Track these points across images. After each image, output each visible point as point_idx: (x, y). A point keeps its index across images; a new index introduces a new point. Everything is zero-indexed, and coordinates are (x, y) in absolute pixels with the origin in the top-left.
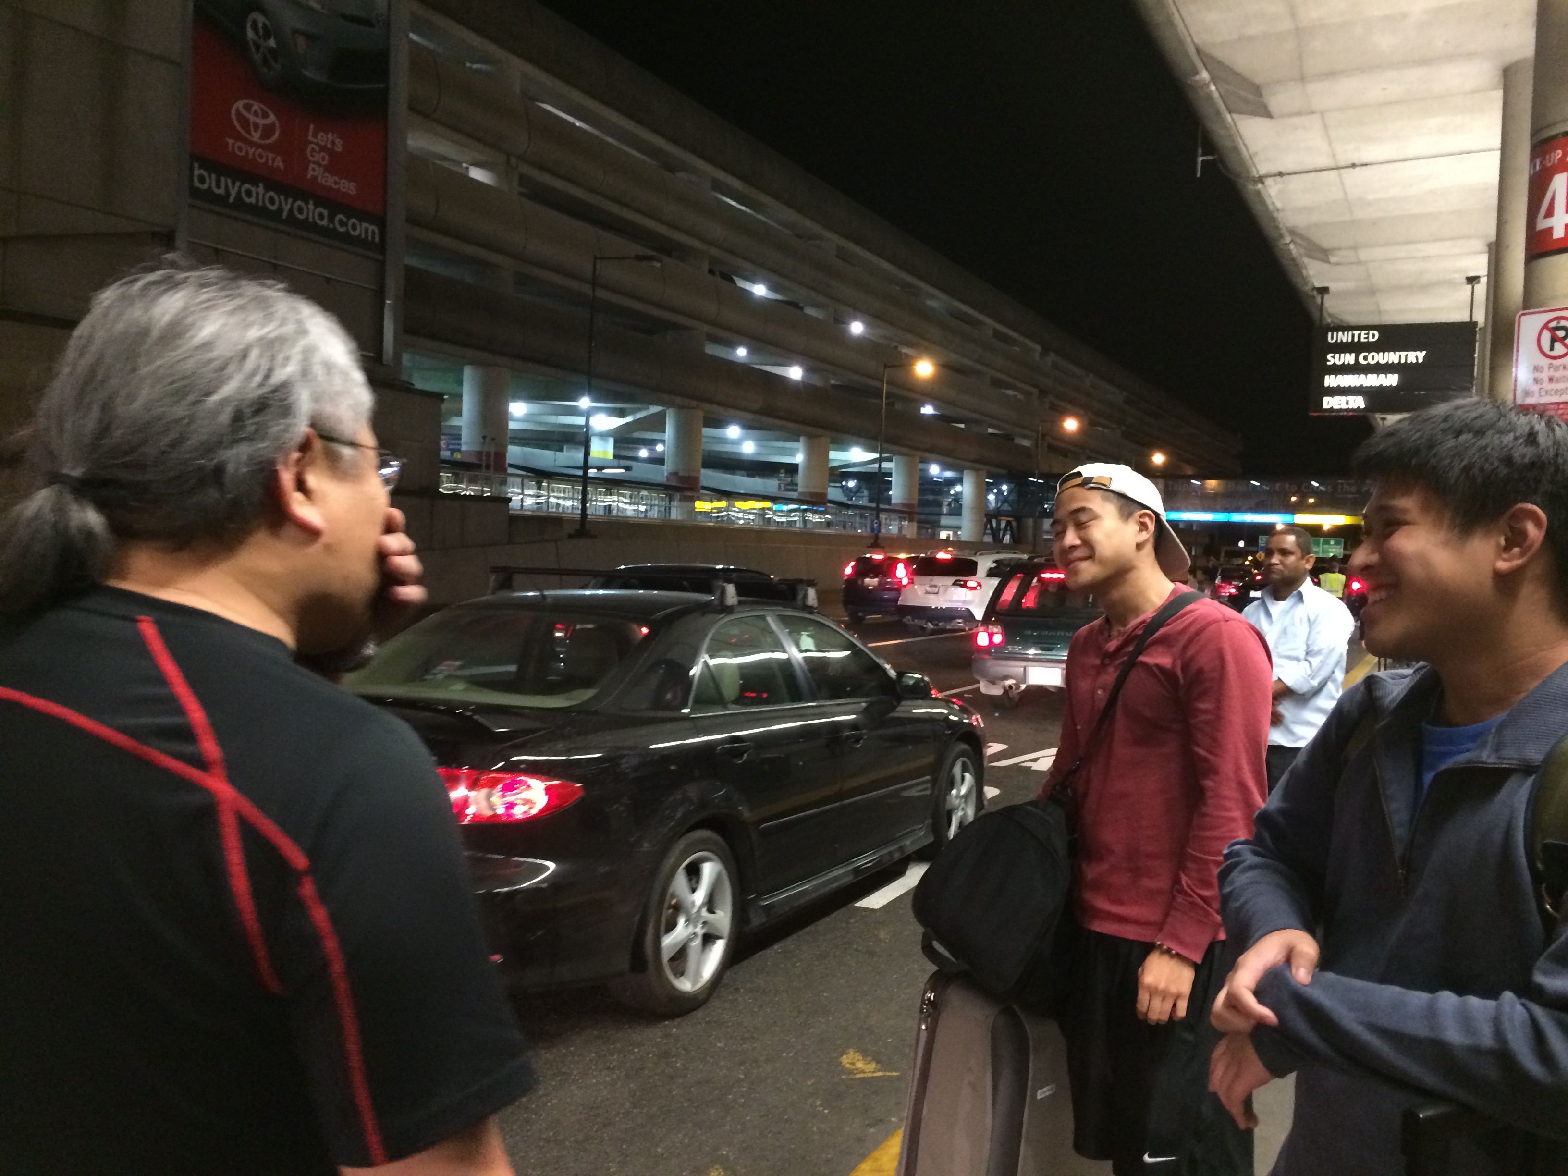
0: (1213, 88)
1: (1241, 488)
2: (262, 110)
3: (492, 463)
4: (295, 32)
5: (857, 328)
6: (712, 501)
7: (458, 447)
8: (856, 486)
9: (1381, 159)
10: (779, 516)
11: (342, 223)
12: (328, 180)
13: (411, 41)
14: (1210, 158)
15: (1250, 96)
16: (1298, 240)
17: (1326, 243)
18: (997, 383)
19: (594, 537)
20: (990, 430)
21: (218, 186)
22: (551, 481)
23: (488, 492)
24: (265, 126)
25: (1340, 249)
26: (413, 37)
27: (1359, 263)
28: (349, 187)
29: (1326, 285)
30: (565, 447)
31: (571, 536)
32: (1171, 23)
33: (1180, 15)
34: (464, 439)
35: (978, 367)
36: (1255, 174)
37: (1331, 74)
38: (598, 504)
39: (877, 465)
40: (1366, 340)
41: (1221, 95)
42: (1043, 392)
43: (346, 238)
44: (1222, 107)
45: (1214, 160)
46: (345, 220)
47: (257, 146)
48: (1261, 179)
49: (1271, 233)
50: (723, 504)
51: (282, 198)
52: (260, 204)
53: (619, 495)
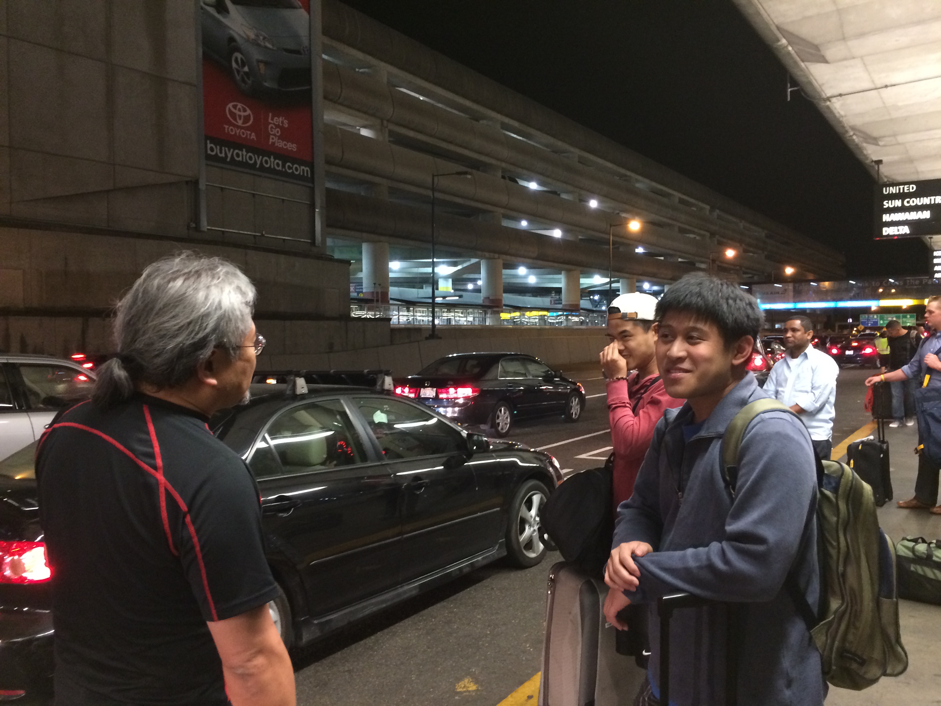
0: (790, 48)
1: (843, 285)
2: (243, 107)
3: (380, 299)
4: (259, 61)
5: (593, 204)
6: (510, 313)
7: (361, 290)
8: (599, 299)
9: (903, 81)
10: (551, 319)
11: (290, 168)
12: (281, 144)
13: (324, 60)
14: (796, 88)
15: (813, 51)
16: (857, 133)
17: (875, 134)
18: (683, 231)
19: (441, 338)
20: (680, 260)
21: (221, 153)
22: (415, 307)
23: (378, 315)
24: (245, 117)
25: (884, 137)
26: (325, 57)
27: (899, 144)
28: (292, 147)
29: (880, 159)
30: (424, 286)
31: (427, 338)
32: (758, 13)
33: (763, 8)
34: (364, 285)
35: (670, 222)
36: (824, 96)
37: (862, 35)
38: (443, 318)
39: (609, 286)
40: (908, 191)
41: (796, 52)
42: (713, 234)
43: (292, 176)
44: (798, 59)
45: (798, 90)
46: (291, 166)
47: (242, 128)
48: (828, 99)
49: (839, 130)
50: (517, 314)
51: (256, 156)
52: (244, 160)
53: (455, 312)
